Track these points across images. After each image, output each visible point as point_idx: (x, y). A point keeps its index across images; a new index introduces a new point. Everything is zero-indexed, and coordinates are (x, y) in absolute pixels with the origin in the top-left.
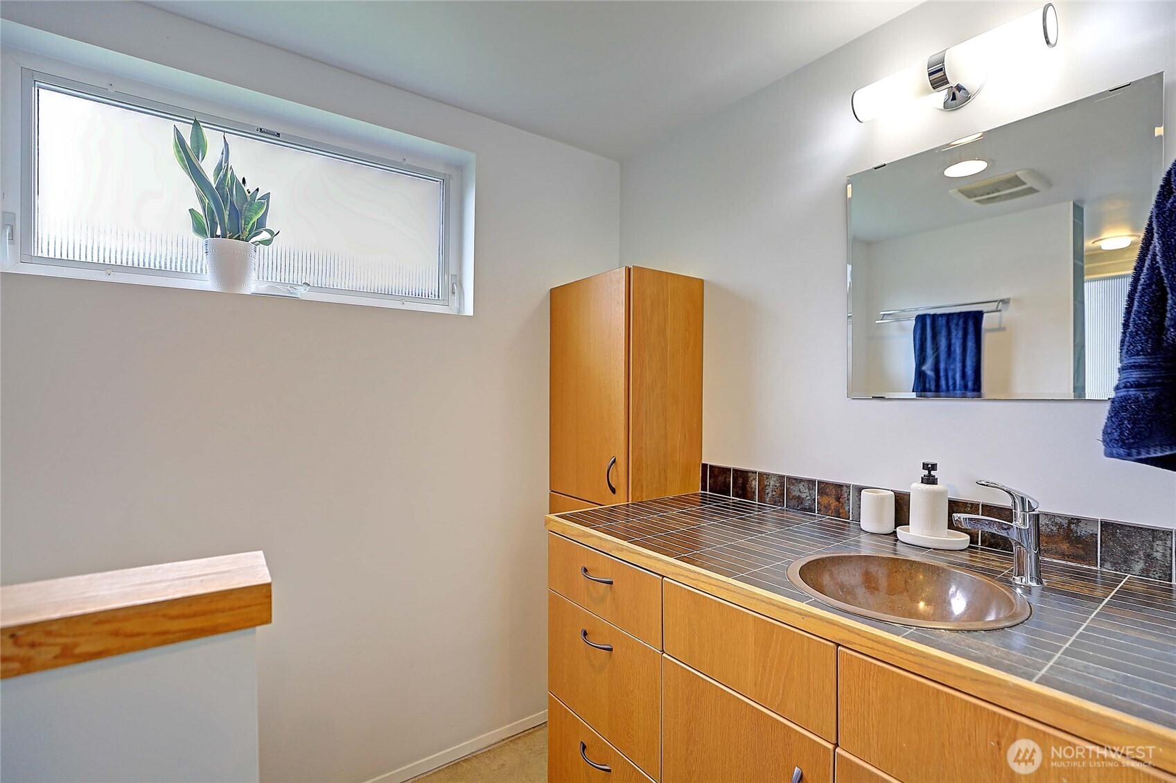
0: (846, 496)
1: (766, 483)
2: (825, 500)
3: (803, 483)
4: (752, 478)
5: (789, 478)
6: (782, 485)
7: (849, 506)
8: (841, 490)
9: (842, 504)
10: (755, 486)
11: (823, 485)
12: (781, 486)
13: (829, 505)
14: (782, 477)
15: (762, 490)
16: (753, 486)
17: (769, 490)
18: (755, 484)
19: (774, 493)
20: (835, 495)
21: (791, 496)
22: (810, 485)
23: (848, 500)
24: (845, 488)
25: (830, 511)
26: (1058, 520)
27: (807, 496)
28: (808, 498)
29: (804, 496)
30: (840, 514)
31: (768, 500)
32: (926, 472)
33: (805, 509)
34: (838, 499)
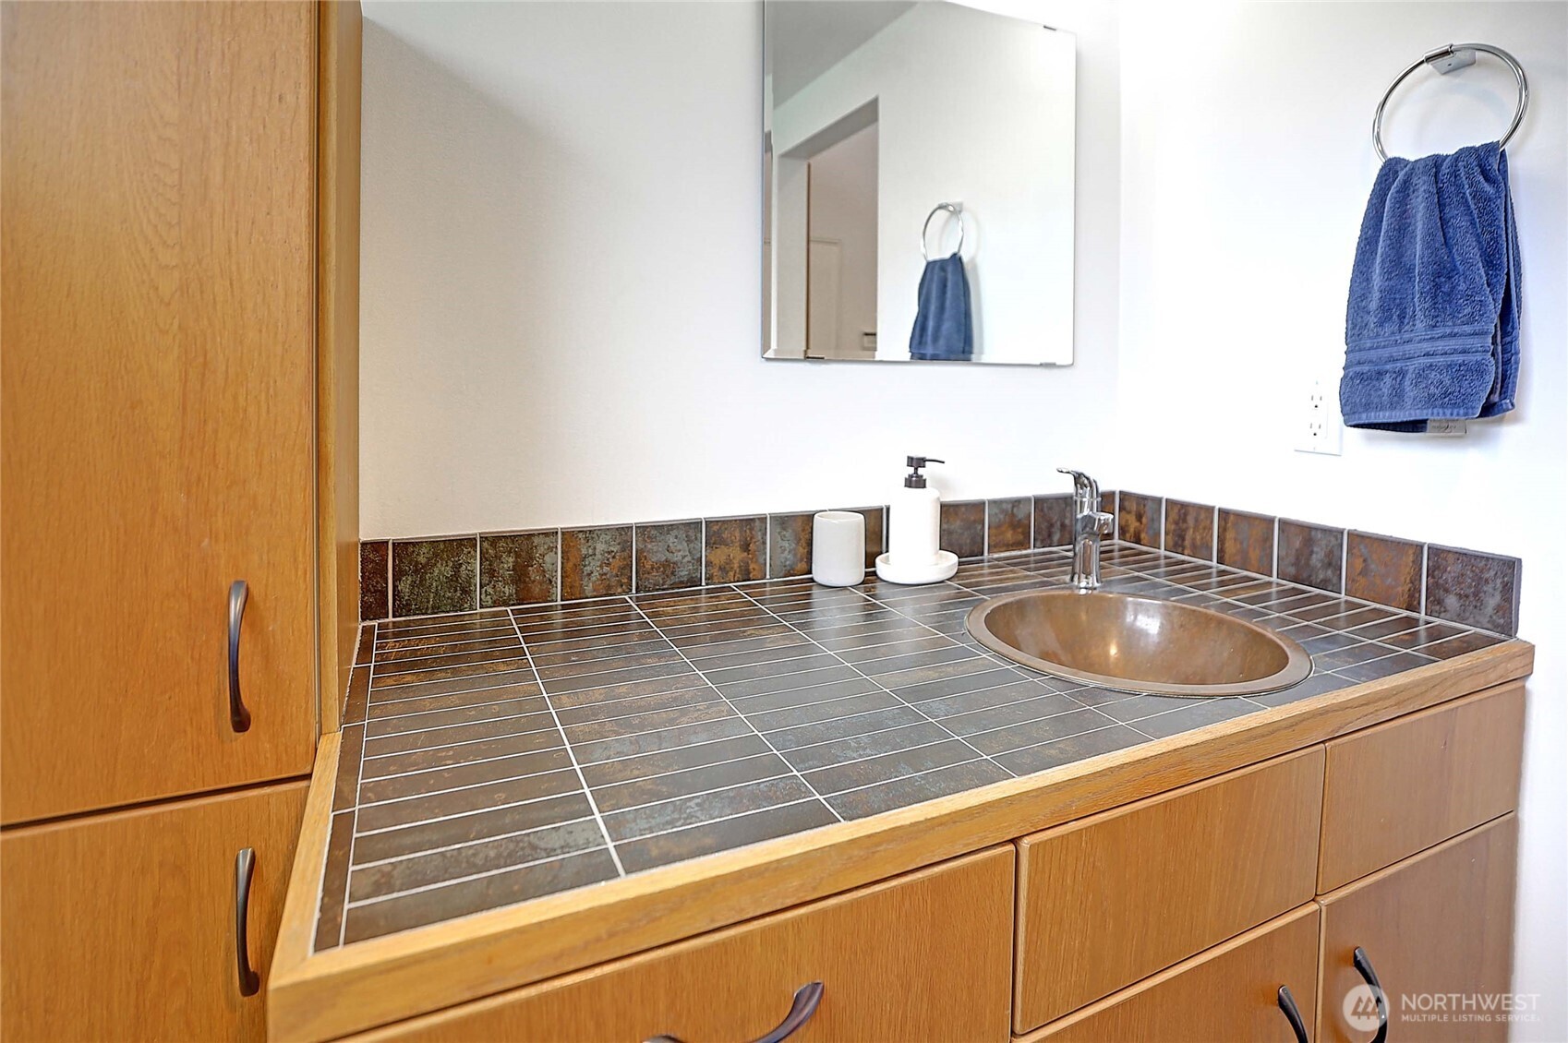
0: (760, 538)
1: (584, 551)
2: (720, 556)
3: (675, 532)
4: (541, 550)
5: (643, 529)
6: (626, 546)
7: (765, 554)
8: (751, 529)
9: (754, 555)
10: (554, 564)
11: (715, 528)
12: (623, 550)
13: (729, 561)
14: (624, 530)
15: (573, 570)
16: (547, 566)
17: (593, 566)
18: (555, 561)
19: (606, 569)
20: (740, 541)
21: (648, 567)
22: (691, 533)
23: (764, 543)
24: (757, 523)
25: (732, 574)
26: (1004, 506)
27: (684, 557)
28: (686, 559)
29: (677, 557)
30: (749, 573)
31: (589, 589)
32: (911, 470)
33: (682, 584)
34: (746, 547)
